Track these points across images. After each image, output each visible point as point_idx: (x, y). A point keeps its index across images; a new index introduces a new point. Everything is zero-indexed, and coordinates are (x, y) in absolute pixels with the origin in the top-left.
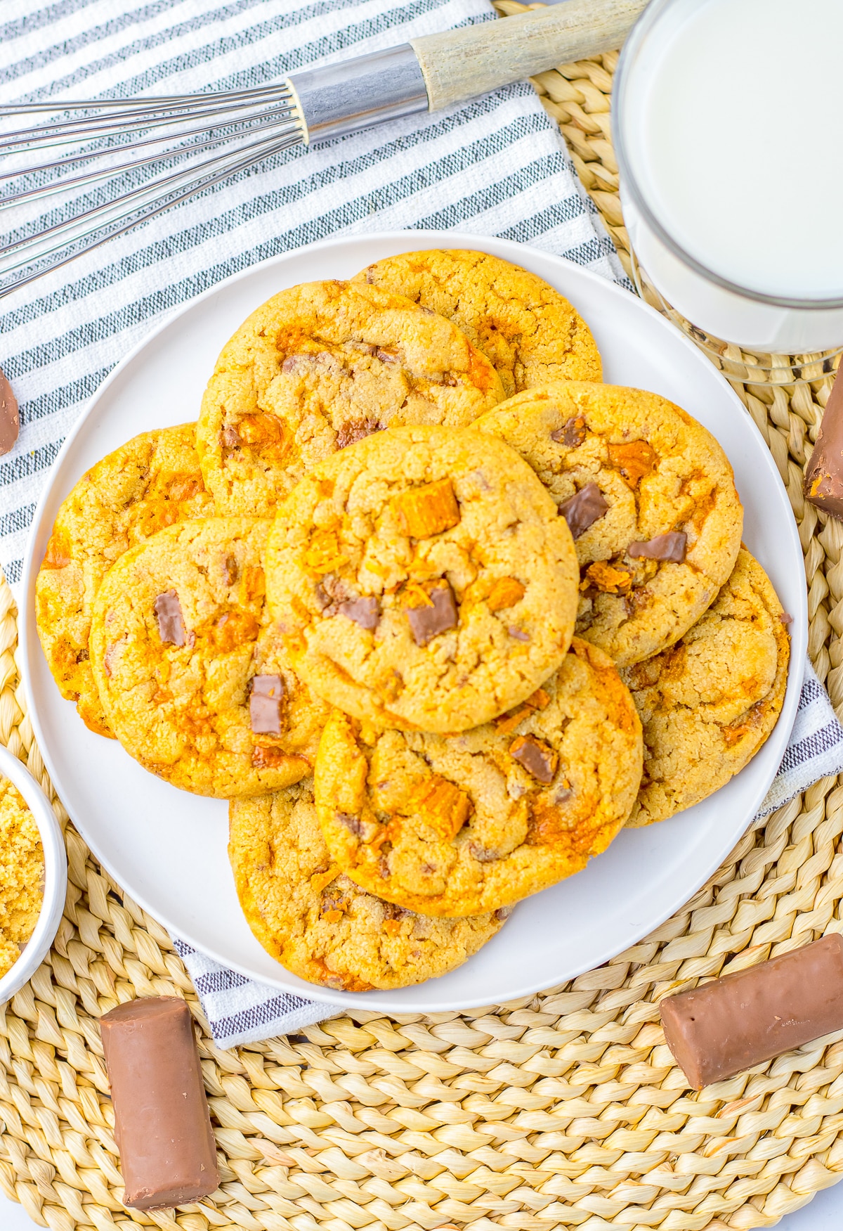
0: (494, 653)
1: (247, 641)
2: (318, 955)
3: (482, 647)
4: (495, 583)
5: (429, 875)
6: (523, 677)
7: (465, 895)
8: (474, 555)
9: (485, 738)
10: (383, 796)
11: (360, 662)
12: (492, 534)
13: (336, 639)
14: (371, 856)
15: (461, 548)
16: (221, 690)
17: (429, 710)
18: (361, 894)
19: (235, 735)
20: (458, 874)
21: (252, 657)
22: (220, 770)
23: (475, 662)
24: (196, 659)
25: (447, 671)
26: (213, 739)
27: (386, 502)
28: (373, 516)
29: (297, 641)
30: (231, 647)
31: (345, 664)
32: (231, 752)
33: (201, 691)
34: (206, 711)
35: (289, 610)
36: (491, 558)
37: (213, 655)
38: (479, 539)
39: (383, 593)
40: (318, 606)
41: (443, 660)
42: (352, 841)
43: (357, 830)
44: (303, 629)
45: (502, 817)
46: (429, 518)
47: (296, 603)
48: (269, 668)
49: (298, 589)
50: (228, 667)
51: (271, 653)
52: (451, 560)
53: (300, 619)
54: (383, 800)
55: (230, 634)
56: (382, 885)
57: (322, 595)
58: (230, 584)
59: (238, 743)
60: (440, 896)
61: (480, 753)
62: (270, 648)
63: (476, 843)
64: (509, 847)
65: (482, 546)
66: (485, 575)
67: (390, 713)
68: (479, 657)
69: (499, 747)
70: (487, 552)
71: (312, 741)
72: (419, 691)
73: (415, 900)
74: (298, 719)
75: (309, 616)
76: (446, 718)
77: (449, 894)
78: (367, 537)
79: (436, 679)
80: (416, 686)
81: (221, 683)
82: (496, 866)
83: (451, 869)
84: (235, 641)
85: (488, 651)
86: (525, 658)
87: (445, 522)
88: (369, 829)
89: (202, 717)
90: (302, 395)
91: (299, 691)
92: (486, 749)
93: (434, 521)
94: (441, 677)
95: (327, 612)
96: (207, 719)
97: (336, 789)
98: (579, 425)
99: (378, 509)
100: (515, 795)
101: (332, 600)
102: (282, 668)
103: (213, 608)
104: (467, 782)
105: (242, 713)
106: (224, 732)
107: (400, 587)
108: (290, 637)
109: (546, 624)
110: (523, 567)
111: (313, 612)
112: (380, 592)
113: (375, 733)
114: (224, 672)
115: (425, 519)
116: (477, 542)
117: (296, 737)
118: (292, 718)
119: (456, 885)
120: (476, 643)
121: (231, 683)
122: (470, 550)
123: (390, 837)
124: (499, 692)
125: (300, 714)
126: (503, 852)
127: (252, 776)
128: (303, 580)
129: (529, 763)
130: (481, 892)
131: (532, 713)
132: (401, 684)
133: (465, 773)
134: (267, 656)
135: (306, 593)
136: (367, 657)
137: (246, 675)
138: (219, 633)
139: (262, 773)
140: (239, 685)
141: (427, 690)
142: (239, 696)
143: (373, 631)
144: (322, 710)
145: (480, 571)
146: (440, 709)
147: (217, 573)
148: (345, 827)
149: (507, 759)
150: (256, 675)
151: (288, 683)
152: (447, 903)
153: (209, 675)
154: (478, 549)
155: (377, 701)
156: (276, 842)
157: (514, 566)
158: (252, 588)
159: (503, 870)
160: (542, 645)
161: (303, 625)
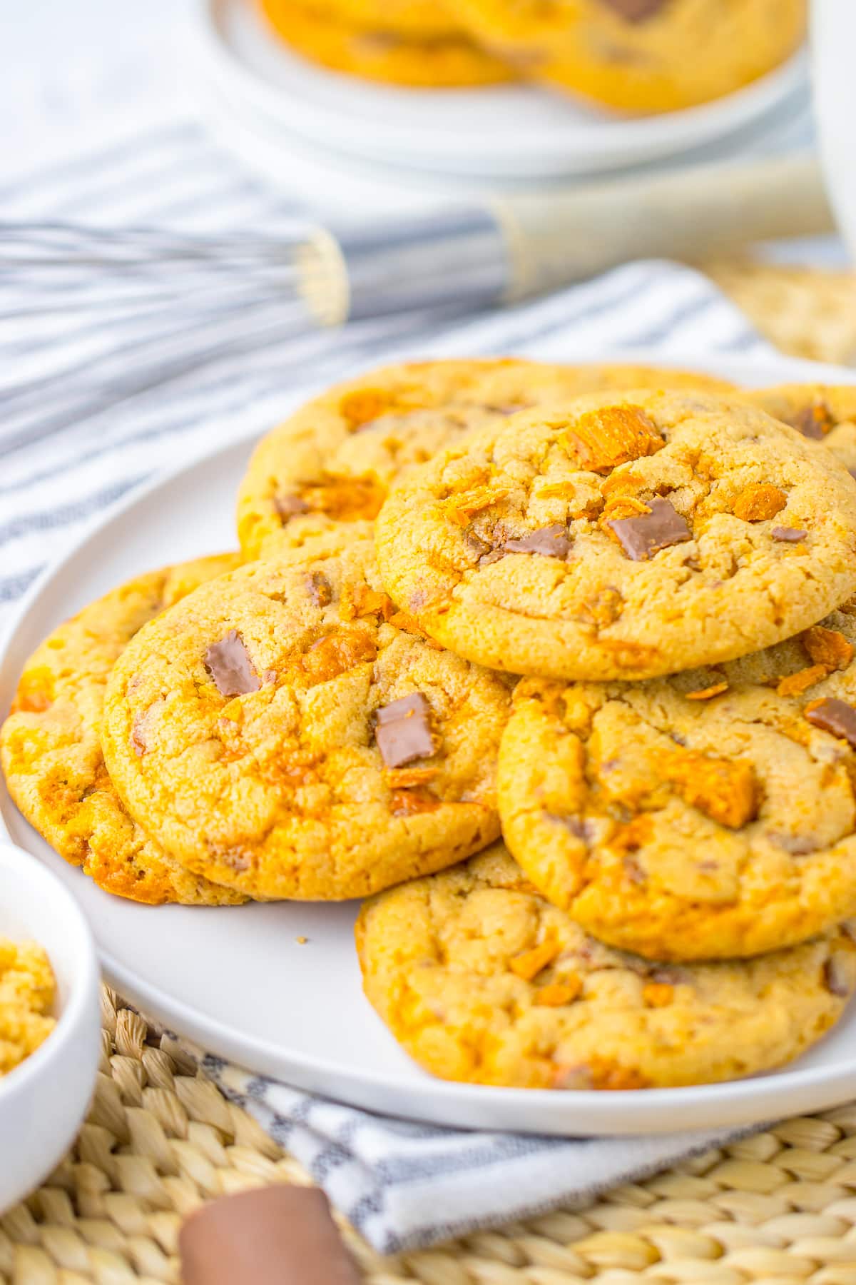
0: (756, 553)
1: (360, 661)
2: (543, 1046)
3: (735, 546)
4: (737, 492)
5: (709, 872)
6: (809, 576)
7: (773, 895)
8: (699, 468)
9: (762, 701)
10: (618, 778)
11: (550, 588)
12: (721, 443)
13: (506, 578)
14: (609, 858)
15: (679, 460)
16: (329, 720)
17: (669, 620)
18: (598, 969)
19: (360, 778)
20: (757, 867)
21: (372, 682)
22: (341, 824)
23: (730, 566)
24: (283, 692)
25: (689, 578)
26: (323, 789)
27: (551, 443)
28: (534, 461)
29: (444, 604)
30: (334, 668)
31: (526, 602)
32: (356, 803)
33: (295, 732)
34: (309, 755)
35: (428, 570)
36: (727, 466)
37: (309, 685)
38: (704, 449)
39: (569, 520)
40: (471, 555)
41: (680, 561)
42: (575, 845)
43: (580, 831)
44: (451, 591)
45: (812, 785)
46: (623, 430)
47: (435, 560)
48: (401, 691)
49: (436, 541)
50: (335, 690)
51: (402, 669)
52: (666, 469)
53: (444, 577)
54: (615, 784)
55: (333, 656)
56: (633, 897)
57: (475, 542)
58: (323, 604)
59: (365, 787)
60: (731, 904)
61: (758, 721)
62: (398, 663)
63: (778, 829)
64: (829, 830)
65: (710, 453)
66: (722, 484)
67: (609, 640)
68: (734, 561)
69: (786, 710)
70: (719, 460)
71: (485, 767)
72: (650, 597)
73: (693, 915)
74: (459, 738)
75: (459, 575)
76: (699, 626)
77: (746, 897)
78: (531, 479)
79: (673, 584)
80: (644, 592)
81: (327, 712)
82: (814, 858)
83: (743, 866)
84: (342, 663)
85: (745, 552)
86: (807, 557)
87: (647, 437)
88: (599, 827)
89: (302, 762)
90: (393, 448)
91: (453, 710)
92: (768, 714)
93: (630, 433)
94: (680, 583)
95: (485, 559)
96: (312, 766)
97: (537, 781)
98: (818, 416)
99: (541, 451)
100: (826, 758)
101: (491, 548)
102: (422, 685)
103: (300, 632)
104: (746, 755)
105: (365, 754)
106: (340, 776)
107: (594, 512)
108: (431, 605)
109: (828, 523)
110: (777, 469)
111: (463, 565)
112: (564, 519)
113: (588, 706)
114: (330, 696)
115: (616, 431)
116: (701, 452)
117: (459, 765)
118: (449, 739)
119: (755, 883)
120: (726, 543)
121: (344, 710)
122: (693, 460)
123: (637, 837)
124: (774, 590)
125: (460, 732)
126: (824, 837)
127: (395, 825)
128: (441, 529)
129: (840, 721)
130: (796, 892)
131: (830, 672)
132: (618, 598)
133: (740, 741)
134: (396, 676)
135: (449, 543)
136: (560, 582)
137: (365, 703)
138: (315, 660)
139: (410, 821)
140: (356, 715)
141: (662, 594)
142: (357, 730)
143: (564, 557)
144: (494, 720)
145: (714, 484)
146: (687, 614)
147: (298, 594)
148: (560, 830)
149: (803, 725)
150: (381, 707)
151: (434, 703)
152: (744, 913)
153: (305, 708)
154: (704, 461)
155: (587, 628)
156: (444, 937)
157: (763, 469)
158: (358, 601)
159: (828, 861)
160: (827, 546)
161: (451, 585)
